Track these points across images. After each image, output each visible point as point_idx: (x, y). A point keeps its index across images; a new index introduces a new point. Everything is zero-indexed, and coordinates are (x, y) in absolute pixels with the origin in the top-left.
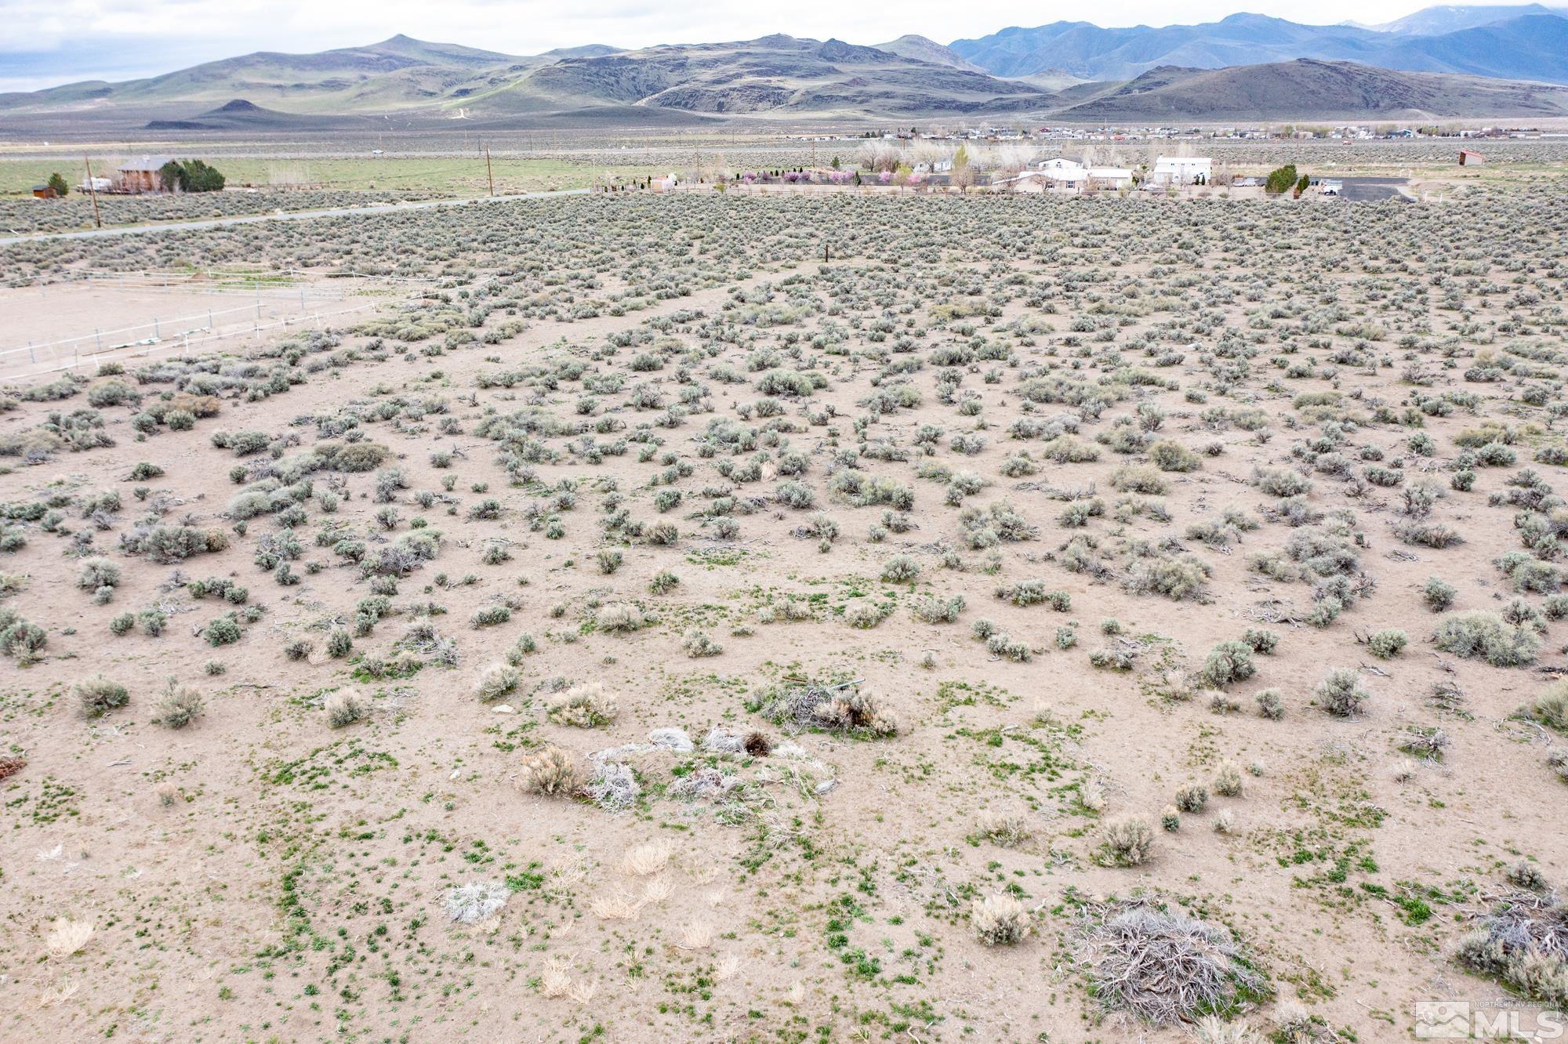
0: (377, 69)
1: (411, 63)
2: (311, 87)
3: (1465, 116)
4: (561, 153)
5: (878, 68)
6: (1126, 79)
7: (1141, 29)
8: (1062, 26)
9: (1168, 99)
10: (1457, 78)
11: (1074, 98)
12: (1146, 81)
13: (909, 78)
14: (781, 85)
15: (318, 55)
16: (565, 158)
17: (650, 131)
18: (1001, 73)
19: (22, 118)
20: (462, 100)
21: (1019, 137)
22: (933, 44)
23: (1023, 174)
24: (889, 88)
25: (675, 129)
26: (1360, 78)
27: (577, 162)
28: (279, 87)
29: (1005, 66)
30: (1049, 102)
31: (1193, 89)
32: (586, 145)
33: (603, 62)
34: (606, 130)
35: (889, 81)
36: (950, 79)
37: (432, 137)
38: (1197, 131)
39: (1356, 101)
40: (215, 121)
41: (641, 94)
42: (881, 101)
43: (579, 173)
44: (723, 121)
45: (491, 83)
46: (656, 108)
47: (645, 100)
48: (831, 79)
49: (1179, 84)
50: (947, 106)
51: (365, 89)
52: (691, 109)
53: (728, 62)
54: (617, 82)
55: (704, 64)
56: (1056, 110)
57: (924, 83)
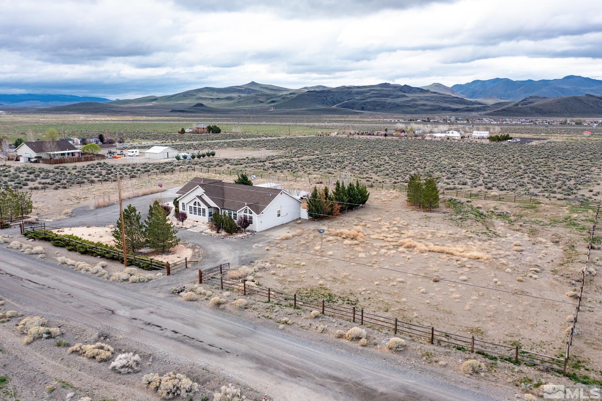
0: (244, 93)
1: (256, 91)
2: (222, 99)
4: (306, 124)
5: (422, 95)
6: (517, 101)
7: (530, 81)
8: (497, 80)
9: (532, 108)
11: (496, 107)
12: (525, 102)
13: (433, 99)
14: (385, 101)
15: (225, 88)
16: (307, 126)
17: (337, 117)
18: (469, 97)
19: (130, 108)
20: (273, 104)
22: (444, 86)
24: (425, 102)
27: (311, 127)
28: (212, 99)
29: (472, 94)
30: (486, 109)
31: (543, 105)
32: (314, 122)
33: (322, 92)
34: (321, 116)
35: (426, 100)
36: (449, 99)
37: (263, 117)
40: (192, 110)
41: (334, 104)
42: (422, 107)
43: (312, 131)
44: (363, 113)
45: (283, 98)
46: (339, 108)
47: (335, 106)
48: (404, 99)
49: (538, 103)
50: (447, 109)
51: (240, 100)
52: (352, 109)
53: (366, 93)
54: (326, 99)
55: (358, 93)
56: (489, 112)
57: (439, 101)
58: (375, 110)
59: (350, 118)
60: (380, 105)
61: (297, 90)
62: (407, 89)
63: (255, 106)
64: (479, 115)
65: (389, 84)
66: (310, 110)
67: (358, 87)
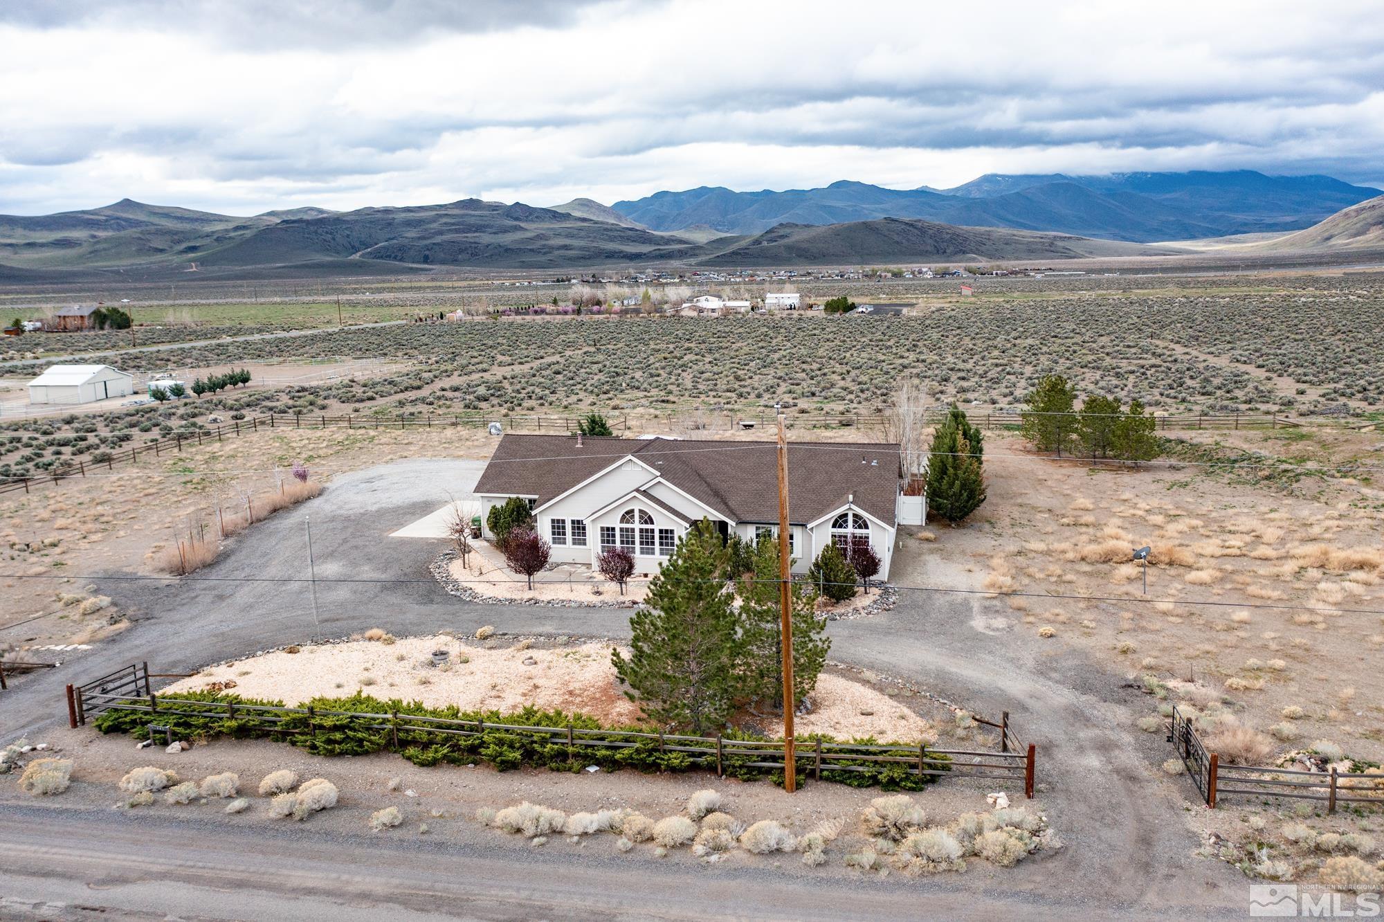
0: (105, 229)
1: (138, 223)
2: (42, 245)
3: (1009, 259)
4: (323, 298)
5: (557, 225)
6: (757, 233)
7: (767, 193)
8: (703, 190)
9: (789, 248)
10: (1003, 231)
11: (717, 249)
12: (772, 235)
13: (583, 233)
14: (477, 240)
15: (47, 217)
17: (369, 281)
18: (657, 228)
20: (192, 255)
21: (677, 280)
22: (600, 205)
23: (684, 305)
24: (568, 242)
25: (393, 278)
26: (931, 232)
28: (10, 245)
29: (660, 222)
30: (697, 252)
31: (807, 241)
33: (318, 222)
34: (330, 279)
35: (567, 236)
36: (616, 234)
38: (809, 274)
39: (929, 248)
41: (355, 250)
42: (562, 252)
44: (430, 270)
45: (217, 240)
46: (370, 261)
47: (359, 254)
48: (518, 235)
49: (797, 237)
50: (616, 255)
51: (97, 247)
52: (400, 260)
53: (429, 223)
54: (334, 239)
55: (409, 223)
56: (704, 258)
57: (595, 237)
58: (455, 261)
59: (405, 281)
60: (466, 249)
61: (250, 219)
62: (521, 212)
63: (143, 261)
64: (686, 265)
65: (478, 201)
66: (296, 267)
67: (408, 210)
